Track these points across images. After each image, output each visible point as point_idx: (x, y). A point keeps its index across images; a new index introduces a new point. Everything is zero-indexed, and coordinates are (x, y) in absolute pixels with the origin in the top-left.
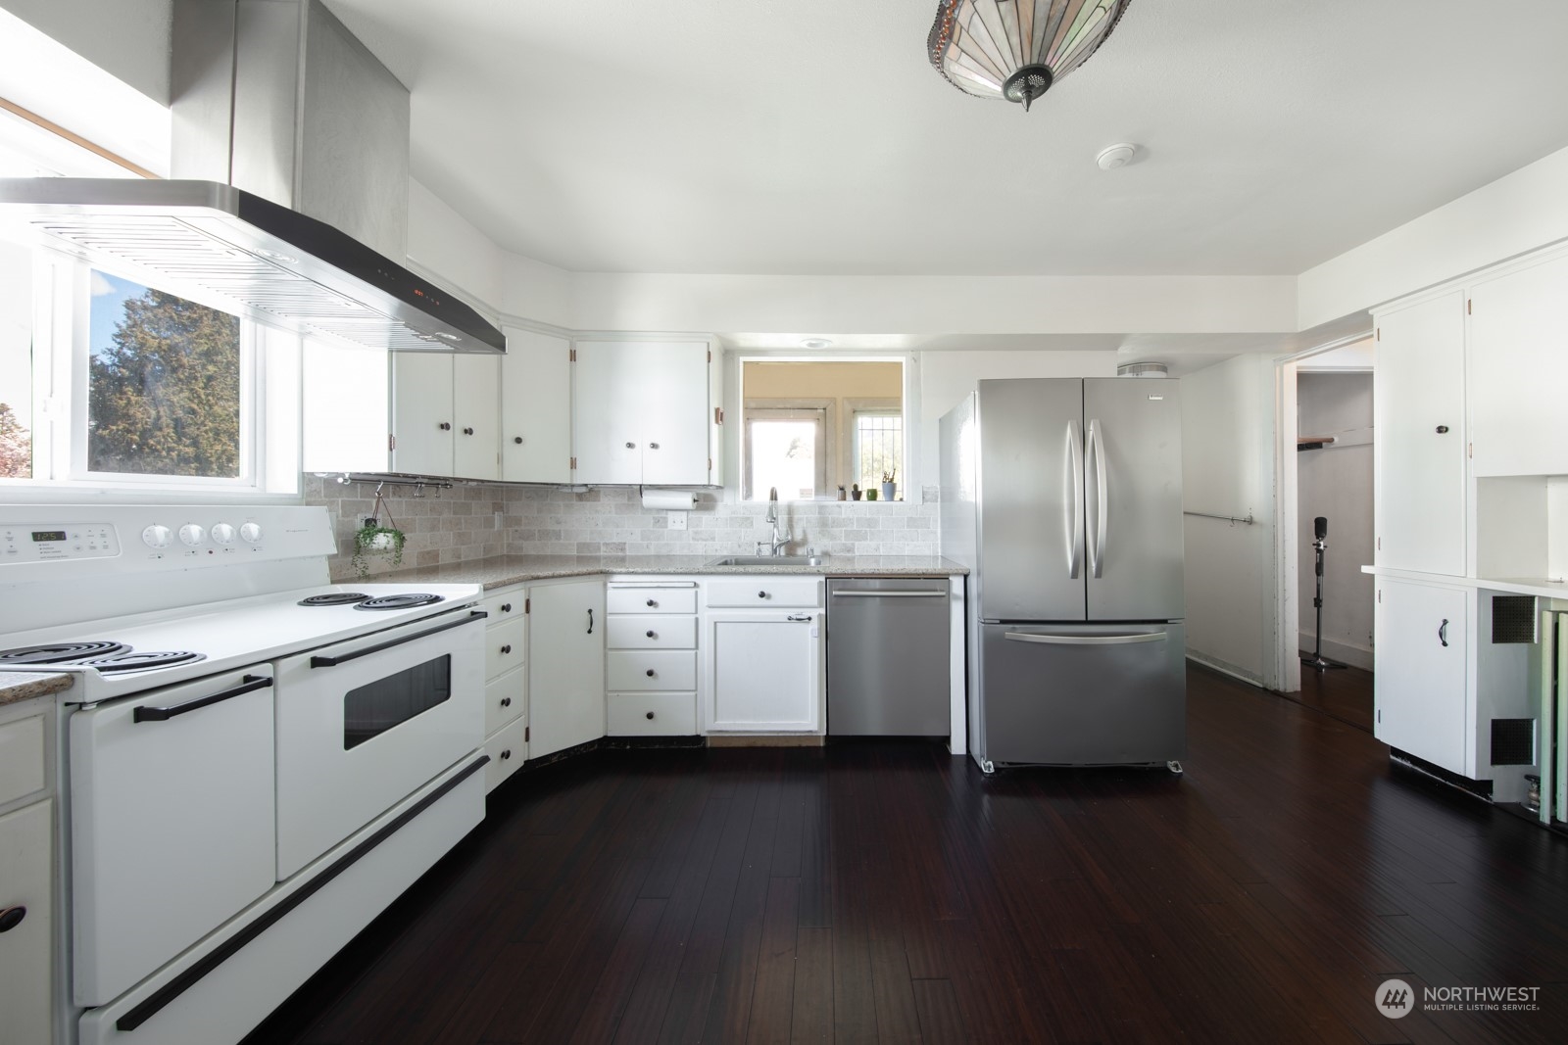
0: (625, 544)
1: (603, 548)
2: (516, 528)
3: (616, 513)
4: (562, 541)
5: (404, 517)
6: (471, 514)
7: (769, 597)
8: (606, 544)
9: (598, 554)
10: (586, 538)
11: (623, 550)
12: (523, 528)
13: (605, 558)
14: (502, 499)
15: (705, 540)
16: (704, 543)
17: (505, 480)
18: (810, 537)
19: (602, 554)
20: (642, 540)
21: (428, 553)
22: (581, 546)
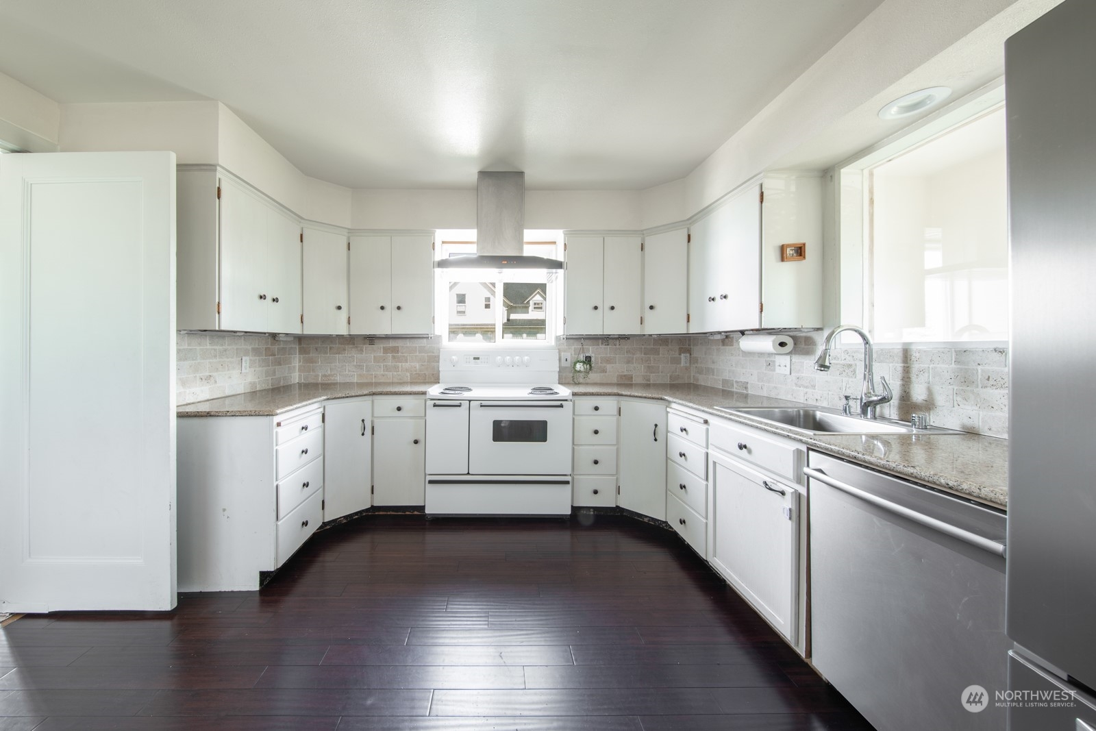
0: (747, 383)
1: (735, 385)
2: (696, 365)
3: (743, 356)
4: (715, 377)
5: (608, 355)
6: (659, 354)
7: (750, 452)
8: (737, 382)
9: (732, 390)
10: (726, 376)
11: (746, 388)
12: (699, 365)
13: (737, 393)
14: (689, 345)
15: (807, 387)
16: (806, 390)
17: (690, 332)
18: (940, 400)
19: (735, 390)
20: (758, 381)
21: (625, 376)
22: (725, 382)
